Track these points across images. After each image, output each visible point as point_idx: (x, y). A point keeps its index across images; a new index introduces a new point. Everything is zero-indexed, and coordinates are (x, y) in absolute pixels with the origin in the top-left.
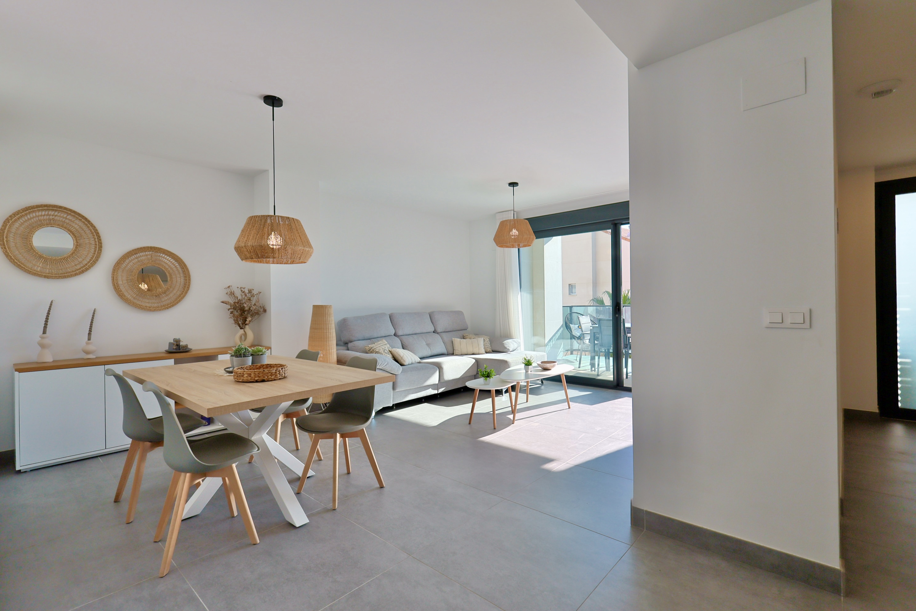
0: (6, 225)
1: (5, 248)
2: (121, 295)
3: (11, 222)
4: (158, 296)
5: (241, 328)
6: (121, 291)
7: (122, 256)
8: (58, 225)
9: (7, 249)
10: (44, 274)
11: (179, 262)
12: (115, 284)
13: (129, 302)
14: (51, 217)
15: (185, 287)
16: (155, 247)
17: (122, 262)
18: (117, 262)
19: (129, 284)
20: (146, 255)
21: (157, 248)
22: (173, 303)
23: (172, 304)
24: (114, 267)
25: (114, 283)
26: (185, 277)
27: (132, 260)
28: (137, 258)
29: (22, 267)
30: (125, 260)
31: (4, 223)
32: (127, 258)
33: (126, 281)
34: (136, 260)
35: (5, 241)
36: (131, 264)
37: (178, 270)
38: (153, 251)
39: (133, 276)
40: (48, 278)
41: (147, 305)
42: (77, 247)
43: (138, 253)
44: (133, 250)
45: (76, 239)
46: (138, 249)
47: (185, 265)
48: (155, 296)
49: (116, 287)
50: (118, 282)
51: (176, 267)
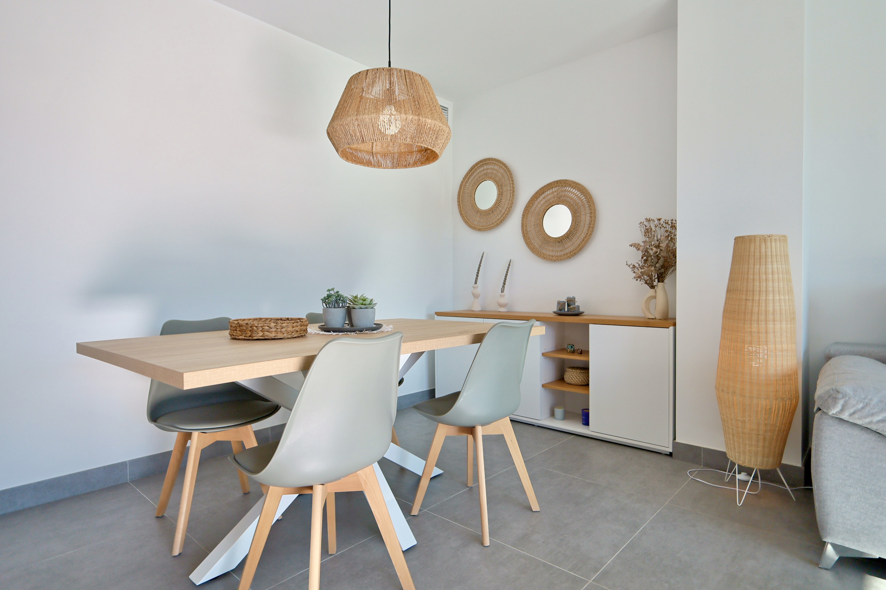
0: (462, 186)
1: (460, 208)
2: (529, 243)
3: (464, 183)
4: (561, 242)
5: (652, 287)
6: (529, 239)
7: (531, 198)
8: (489, 177)
9: (462, 208)
10: (479, 227)
11: (584, 194)
12: (525, 231)
13: (534, 251)
14: (485, 171)
15: (589, 227)
16: (560, 180)
17: (531, 205)
18: (526, 205)
19: (536, 229)
20: (553, 193)
21: (562, 180)
22: (576, 249)
23: (574, 252)
24: (524, 212)
25: (523, 230)
26: (591, 213)
27: (540, 201)
28: (544, 198)
29: (468, 223)
30: (534, 202)
31: (460, 186)
32: (535, 199)
33: (534, 227)
34: (544, 200)
35: (460, 201)
36: (539, 205)
37: (583, 205)
38: (559, 186)
39: (539, 220)
40: (480, 231)
41: (551, 253)
42: (499, 196)
43: (545, 192)
44: (540, 189)
45: (499, 188)
46: (545, 186)
47: (591, 197)
48: (558, 242)
49: (525, 234)
50: (527, 229)
51: (582, 201)
